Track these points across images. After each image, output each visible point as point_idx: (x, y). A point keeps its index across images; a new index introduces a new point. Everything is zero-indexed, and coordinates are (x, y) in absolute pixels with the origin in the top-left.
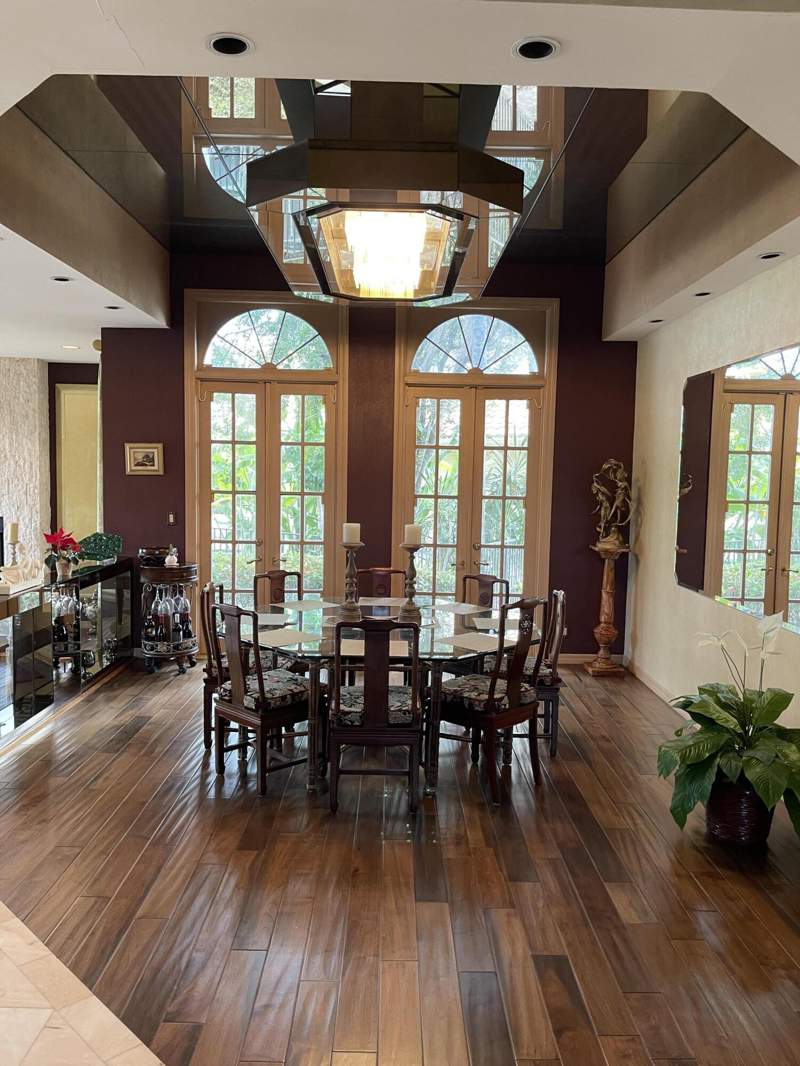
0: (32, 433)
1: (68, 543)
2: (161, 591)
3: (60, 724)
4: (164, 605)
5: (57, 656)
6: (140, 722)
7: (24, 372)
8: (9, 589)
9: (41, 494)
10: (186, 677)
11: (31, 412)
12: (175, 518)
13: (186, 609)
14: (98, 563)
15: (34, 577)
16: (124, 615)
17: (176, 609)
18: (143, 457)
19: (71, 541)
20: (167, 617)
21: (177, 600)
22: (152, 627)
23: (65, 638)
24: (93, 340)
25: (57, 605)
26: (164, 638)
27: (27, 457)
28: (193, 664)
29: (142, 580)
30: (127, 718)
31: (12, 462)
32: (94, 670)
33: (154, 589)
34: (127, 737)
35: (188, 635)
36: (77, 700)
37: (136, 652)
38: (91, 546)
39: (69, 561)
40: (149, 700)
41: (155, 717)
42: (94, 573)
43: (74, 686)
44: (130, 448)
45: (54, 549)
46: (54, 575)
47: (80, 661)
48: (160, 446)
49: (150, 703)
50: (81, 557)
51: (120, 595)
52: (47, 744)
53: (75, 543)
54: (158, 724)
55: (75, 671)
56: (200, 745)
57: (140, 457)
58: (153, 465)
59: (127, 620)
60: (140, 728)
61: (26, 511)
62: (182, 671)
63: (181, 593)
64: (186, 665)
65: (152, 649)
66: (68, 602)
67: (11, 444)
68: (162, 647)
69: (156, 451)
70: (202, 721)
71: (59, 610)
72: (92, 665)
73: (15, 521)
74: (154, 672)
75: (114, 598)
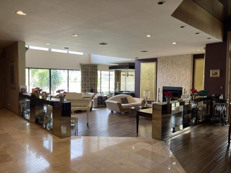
0: (189, 70)
1: (196, 91)
2: (218, 105)
3: (192, 131)
4: (219, 108)
5: (192, 116)
6: (211, 134)
7: (188, 57)
8: (183, 100)
9: (190, 82)
10: (224, 127)
11: (189, 65)
12: (223, 88)
13: (225, 110)
14: (203, 97)
15: (188, 98)
16: (208, 111)
17: (222, 110)
18: (215, 73)
19: (197, 91)
20: (219, 111)
21: (222, 108)
22: (215, 113)
23: (194, 113)
24: (203, 47)
25: (192, 105)
26: (219, 116)
27: (188, 75)
28: (226, 124)
29: (213, 102)
30: (208, 133)
31: (185, 76)
32: (201, 121)
33: (216, 104)
34: (208, 136)
35: (225, 116)
36: (196, 127)
37: (211, 119)
38: (201, 93)
39: (195, 95)
40: (214, 130)
41: (215, 134)
42: (202, 99)
43: (196, 124)
44: (212, 71)
45: (193, 93)
46: (192, 98)
47: (197, 118)
48: (219, 70)
49: (214, 131)
50: (199, 95)
51: (207, 106)
52: (189, 134)
53: (197, 92)
54: (216, 136)
55: (196, 121)
56: (227, 143)
57: (214, 73)
58: (217, 75)
59: (209, 112)
60: (211, 136)
61: (187, 86)
62: (223, 125)
63: (224, 106)
64: (224, 124)
65: (215, 118)
66: (195, 105)
67: (185, 72)
68: (218, 118)
69: (218, 72)
70: (228, 137)
71: (193, 107)
72: (200, 120)
73: (185, 88)
74: (215, 124)
75: (206, 107)
